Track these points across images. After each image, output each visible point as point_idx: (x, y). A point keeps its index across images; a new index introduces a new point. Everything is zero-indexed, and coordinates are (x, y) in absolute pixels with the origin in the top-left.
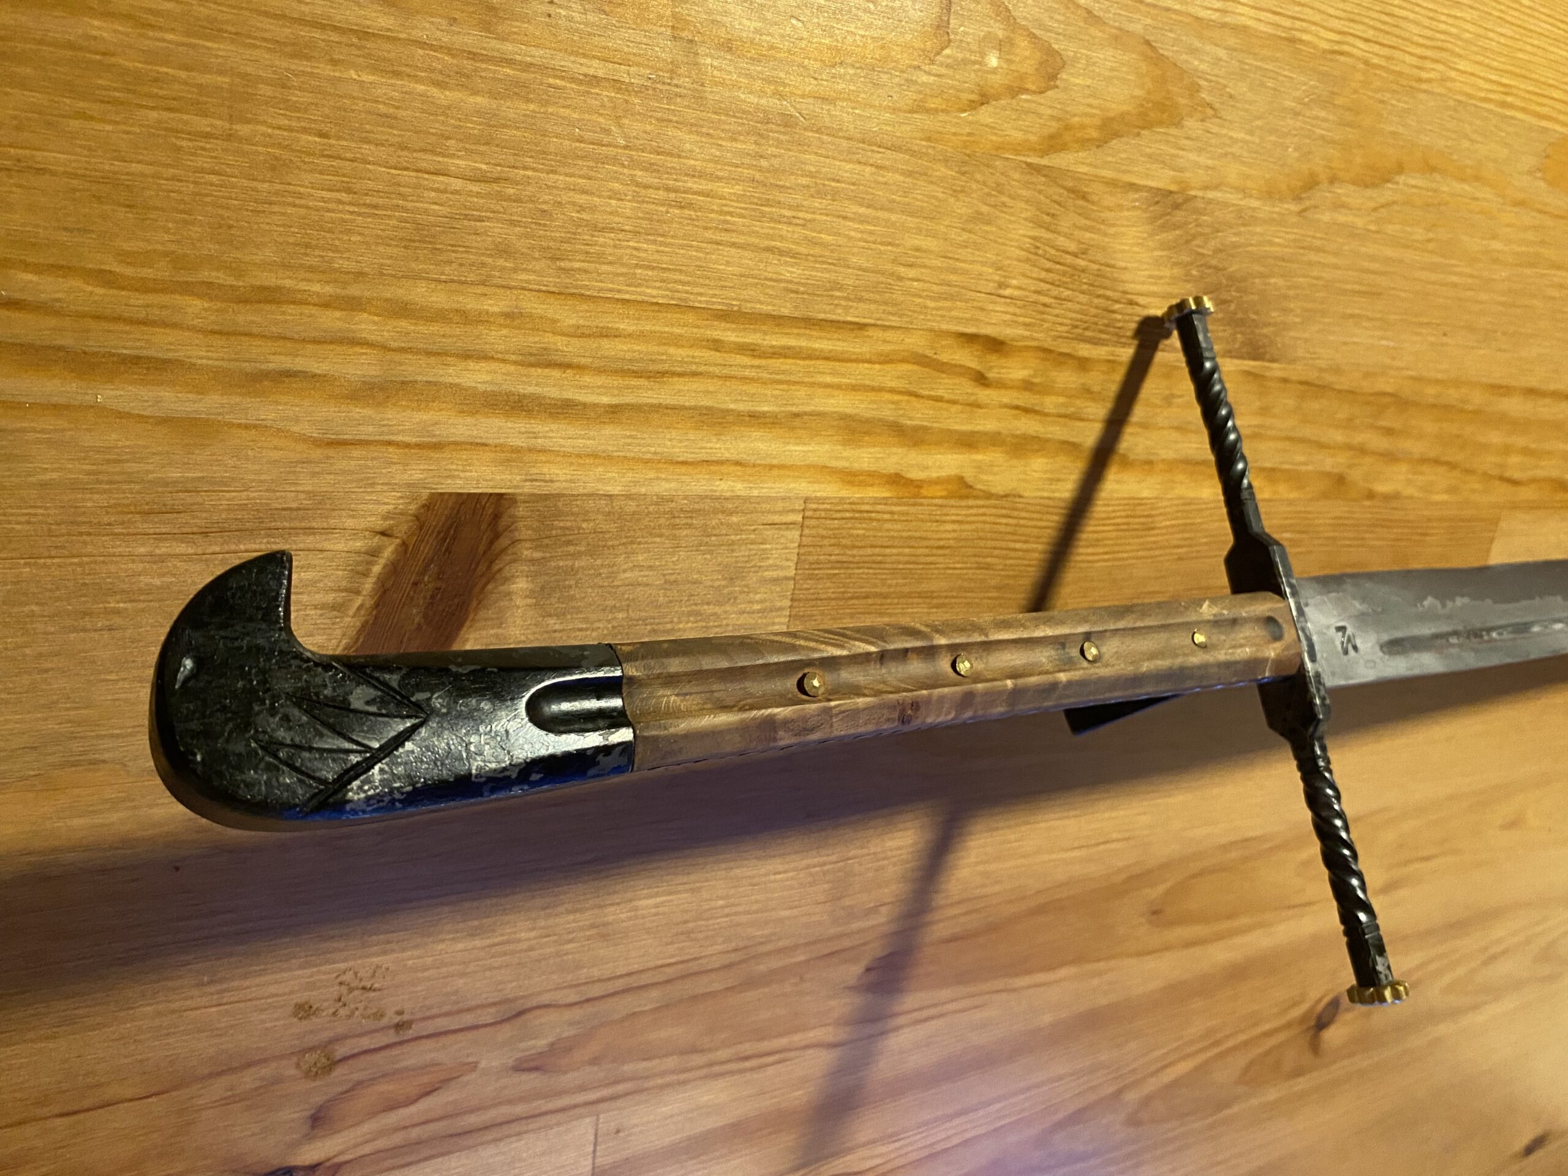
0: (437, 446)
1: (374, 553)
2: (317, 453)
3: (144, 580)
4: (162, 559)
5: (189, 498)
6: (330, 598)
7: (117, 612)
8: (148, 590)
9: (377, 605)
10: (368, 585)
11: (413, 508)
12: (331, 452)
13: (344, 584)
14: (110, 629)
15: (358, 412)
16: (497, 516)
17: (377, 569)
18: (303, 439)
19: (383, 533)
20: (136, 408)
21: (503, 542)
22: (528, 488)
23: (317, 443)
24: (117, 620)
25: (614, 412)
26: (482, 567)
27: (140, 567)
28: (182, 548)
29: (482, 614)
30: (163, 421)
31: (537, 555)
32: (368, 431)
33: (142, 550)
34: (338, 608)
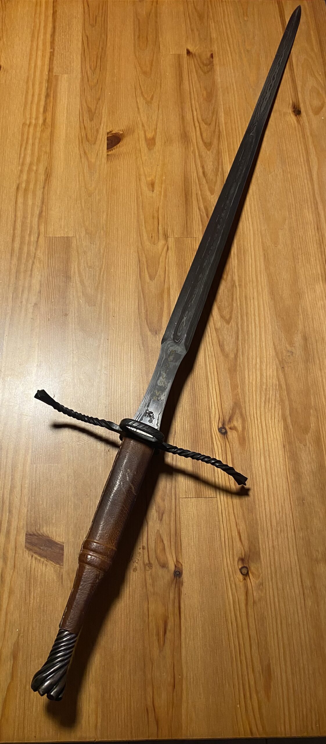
0: (16, 548)
1: (36, 559)
2: (16, 570)
3: (38, 601)
4: (34, 597)
5: (23, 593)
6: (44, 567)
7: (44, 605)
8: (40, 600)
9: (46, 558)
10: (42, 559)
11: (27, 551)
12: (16, 568)
13: (41, 564)
14: (47, 607)
15: (9, 563)
16: (30, 535)
17: (39, 558)
18: (13, 573)
19: (32, 557)
20: (7, 602)
21: (35, 533)
22: (25, 529)
23: (14, 570)
24: (45, 606)
25: (10, 512)
26: (41, 537)
27: (35, 601)
28: (32, 594)
29: (50, 536)
30: (9, 597)
31: (39, 526)
32: (12, 561)
33: (32, 601)
34: (46, 565)
